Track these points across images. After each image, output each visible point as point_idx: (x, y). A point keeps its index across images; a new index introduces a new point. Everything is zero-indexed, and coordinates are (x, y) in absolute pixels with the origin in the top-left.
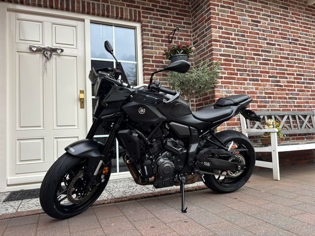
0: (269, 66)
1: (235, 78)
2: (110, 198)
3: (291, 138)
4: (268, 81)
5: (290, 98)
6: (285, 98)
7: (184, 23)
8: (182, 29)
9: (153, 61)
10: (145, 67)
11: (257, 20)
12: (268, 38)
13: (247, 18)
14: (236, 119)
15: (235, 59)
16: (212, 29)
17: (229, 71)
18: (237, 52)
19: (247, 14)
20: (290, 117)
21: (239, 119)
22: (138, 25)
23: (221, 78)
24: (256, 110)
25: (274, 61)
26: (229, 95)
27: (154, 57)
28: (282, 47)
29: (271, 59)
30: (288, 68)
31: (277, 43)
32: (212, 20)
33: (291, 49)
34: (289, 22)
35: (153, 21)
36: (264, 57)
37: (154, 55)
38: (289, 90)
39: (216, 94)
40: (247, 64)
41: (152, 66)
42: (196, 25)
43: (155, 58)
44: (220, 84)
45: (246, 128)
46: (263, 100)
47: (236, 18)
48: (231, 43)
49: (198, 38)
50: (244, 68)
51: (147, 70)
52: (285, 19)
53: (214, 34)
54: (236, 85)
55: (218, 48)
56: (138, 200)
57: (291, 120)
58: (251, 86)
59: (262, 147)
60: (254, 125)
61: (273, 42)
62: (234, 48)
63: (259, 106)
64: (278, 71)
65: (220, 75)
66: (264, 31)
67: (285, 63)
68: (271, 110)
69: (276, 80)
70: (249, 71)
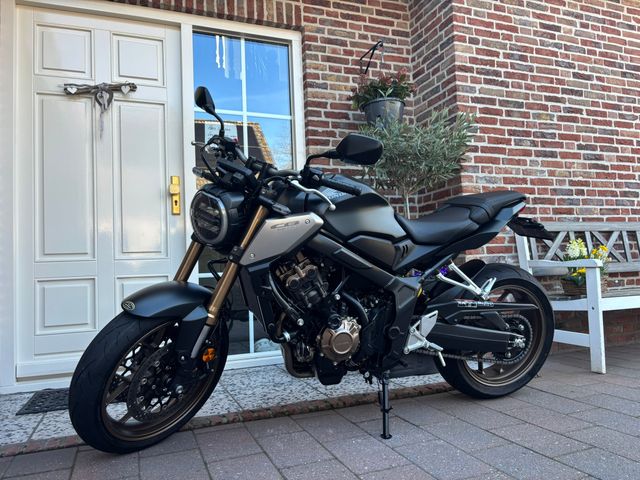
0: (580, 124)
1: (505, 149)
2: (233, 410)
3: (625, 279)
5: (624, 194)
6: (614, 194)
7: (395, 33)
8: (390, 45)
9: (328, 115)
10: (310, 128)
11: (552, 23)
12: (576, 63)
13: (531, 19)
14: (507, 239)
15: (504, 109)
16: (455, 43)
17: (492, 135)
18: (509, 94)
19: (531, 10)
20: (625, 234)
21: (513, 240)
22: (294, 37)
23: (475, 149)
24: (551, 219)
25: (589, 113)
26: (491, 186)
27: (329, 106)
28: (606, 84)
29: (584, 108)
30: (619, 129)
31: (595, 75)
32: (455, 23)
33: (627, 87)
34: (621, 30)
35: (327, 27)
36: (567, 105)
37: (330, 101)
38: (621, 176)
39: (463, 184)
40: (531, 120)
41: (326, 124)
42: (420, 36)
43: (331, 108)
44: (472, 163)
45: (528, 258)
46: (566, 197)
47: (508, 19)
48: (497, 74)
49: (425, 65)
50: (525, 129)
51: (315, 133)
52: (613, 23)
53: (461, 54)
54: (507, 166)
55: (469, 84)
56: (294, 417)
57: (627, 241)
58: (539, 168)
59: (566, 299)
60: (546, 251)
61: (588, 73)
62: (502, 84)
63: (556, 211)
64: (597, 135)
65: (473, 143)
66: (567, 48)
67: (613, 117)
68: (584, 220)
69: (595, 155)
70: (535, 135)
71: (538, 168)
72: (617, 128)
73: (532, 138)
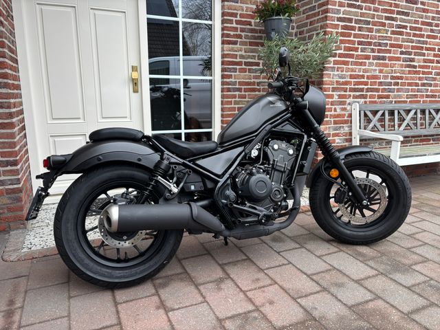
0: (404, 37)
1: (353, 55)
3: (413, 139)
4: (398, 59)
5: (423, 85)
6: (417, 85)
9: (238, 22)
10: (225, 32)
14: (347, 115)
15: (357, 26)
17: (347, 45)
18: (362, 15)
20: (419, 111)
21: (350, 115)
23: (335, 55)
24: (375, 102)
25: (412, 28)
26: (341, 80)
27: (238, 16)
28: (426, 7)
29: (408, 25)
30: (429, 40)
36: (399, 23)
37: (239, 12)
38: (423, 73)
39: (324, 79)
40: (374, 33)
41: (236, 29)
43: (240, 17)
44: (332, 65)
45: (358, 128)
46: (387, 87)
50: (369, 40)
51: (228, 36)
54: (353, 67)
55: (337, 7)
57: (419, 116)
58: (374, 68)
62: (359, 7)
63: (380, 97)
64: (414, 44)
67: (426, 32)
68: (395, 102)
69: (410, 58)
70: (375, 44)
71: (372, 67)
72: (427, 40)
73: (372, 47)
